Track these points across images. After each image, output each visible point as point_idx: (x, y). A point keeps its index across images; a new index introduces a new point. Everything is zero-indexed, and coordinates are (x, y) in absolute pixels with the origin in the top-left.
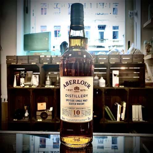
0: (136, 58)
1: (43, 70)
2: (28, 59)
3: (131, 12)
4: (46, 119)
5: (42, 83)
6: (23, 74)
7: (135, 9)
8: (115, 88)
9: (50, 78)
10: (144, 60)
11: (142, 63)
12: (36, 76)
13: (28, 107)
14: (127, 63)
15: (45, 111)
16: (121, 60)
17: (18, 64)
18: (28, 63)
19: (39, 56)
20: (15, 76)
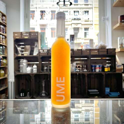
3: (104, 18)
7: (106, 16)
8: (94, 73)
10: (115, 52)
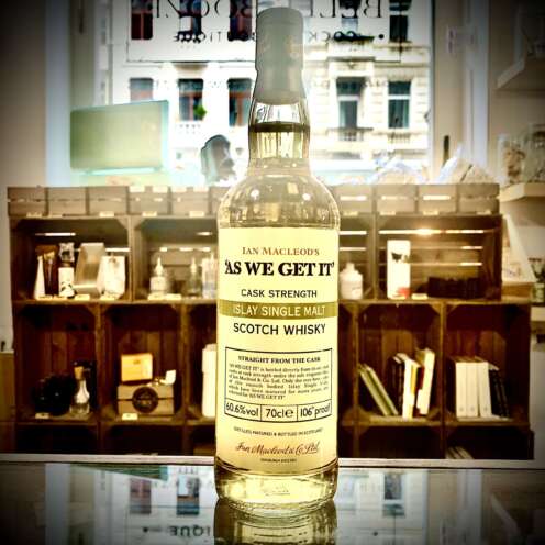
0: (470, 197)
1: (140, 238)
2: (88, 200)
3: (456, 30)
4: (153, 413)
5: (139, 286)
6: (67, 253)
8: (397, 304)
9: (165, 266)
10: (497, 202)
11: (493, 212)
12: (114, 261)
13: (89, 370)
14: (440, 213)
15: (149, 385)
16: (417, 203)
17: (50, 217)
18: (88, 214)
19: (127, 188)
20: (40, 258)
